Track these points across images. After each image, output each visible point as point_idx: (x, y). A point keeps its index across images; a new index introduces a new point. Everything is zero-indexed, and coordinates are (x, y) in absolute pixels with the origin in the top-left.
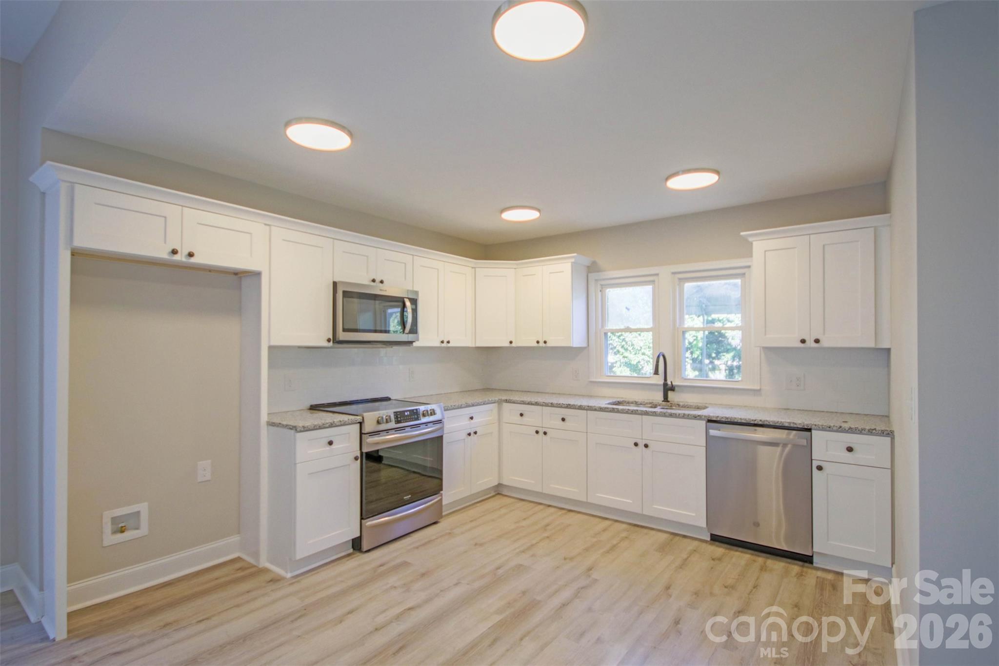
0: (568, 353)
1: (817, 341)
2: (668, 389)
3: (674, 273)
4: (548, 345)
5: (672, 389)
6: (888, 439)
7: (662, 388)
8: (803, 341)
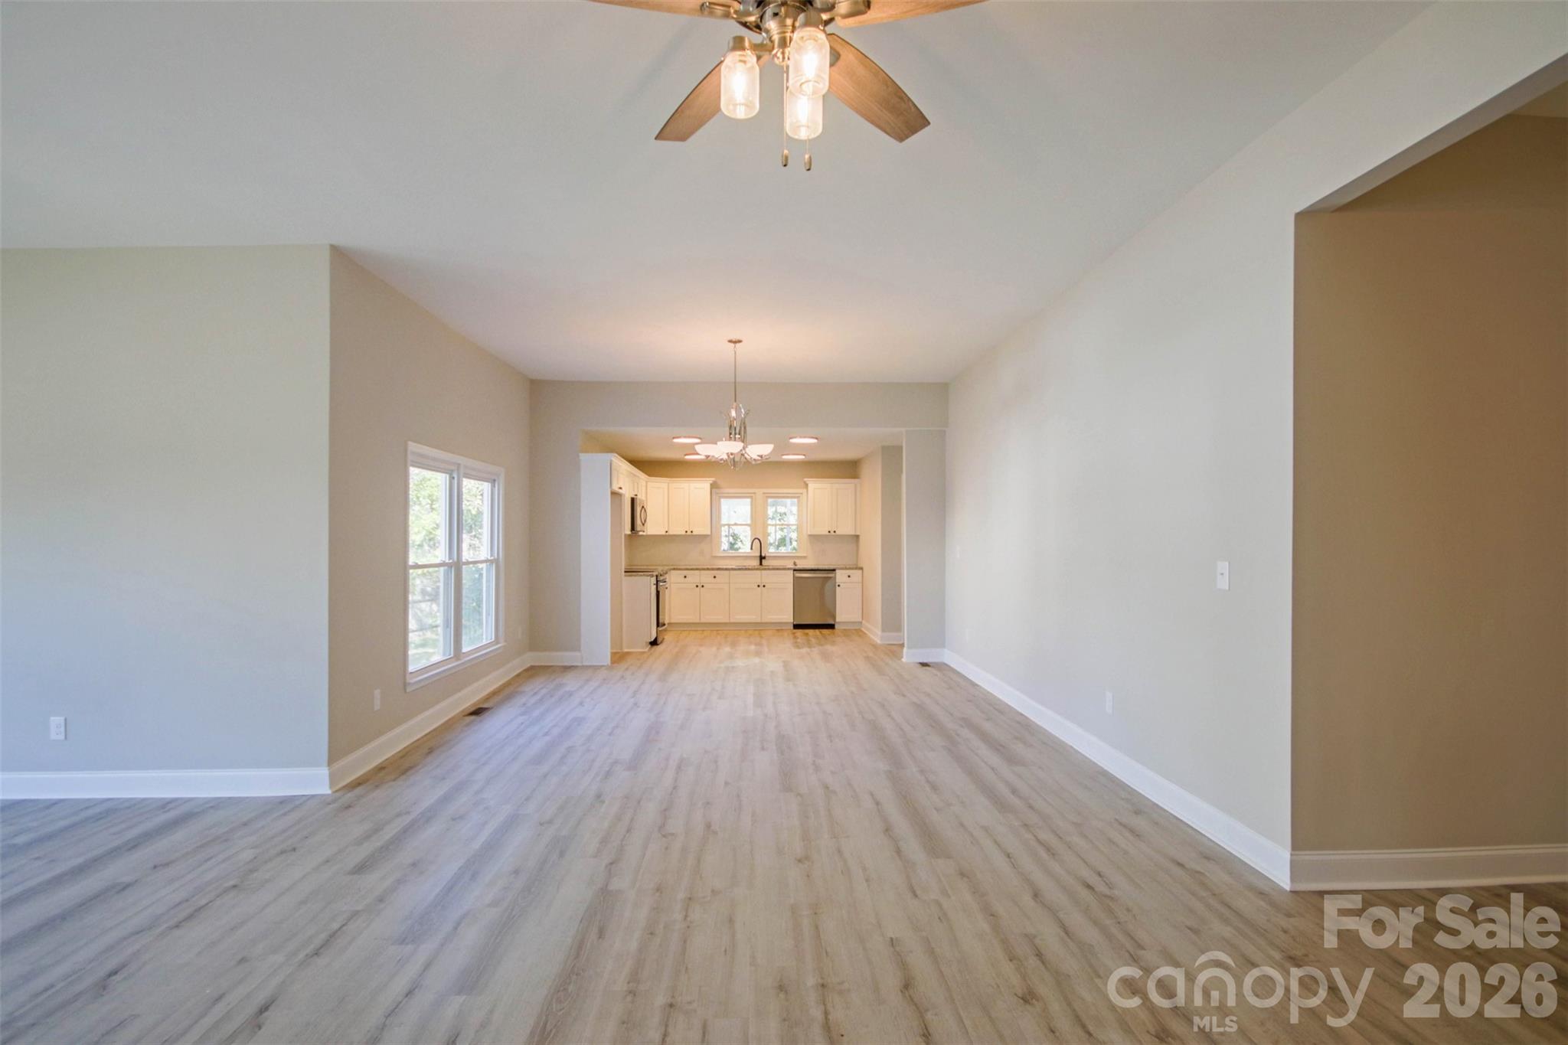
0: (702, 538)
1: (835, 532)
2: (762, 558)
3: (764, 493)
4: (694, 533)
5: (764, 558)
6: (860, 571)
7: (759, 559)
8: (829, 532)
